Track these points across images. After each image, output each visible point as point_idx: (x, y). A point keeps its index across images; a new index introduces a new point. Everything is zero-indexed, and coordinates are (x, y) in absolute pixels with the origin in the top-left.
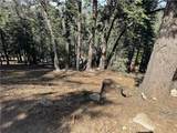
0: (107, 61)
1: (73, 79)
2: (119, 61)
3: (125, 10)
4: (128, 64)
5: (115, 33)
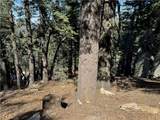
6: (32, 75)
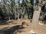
0: (23, 17)
1: (14, 22)
2: (26, 16)
3: (27, 4)
4: (28, 17)
5: (25, 10)
6: (19, 17)
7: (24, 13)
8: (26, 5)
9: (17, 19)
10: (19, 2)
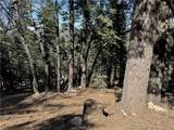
5: (93, 52)
7: (90, 64)
8: (96, 37)
9: (63, 88)
10: (72, 26)
